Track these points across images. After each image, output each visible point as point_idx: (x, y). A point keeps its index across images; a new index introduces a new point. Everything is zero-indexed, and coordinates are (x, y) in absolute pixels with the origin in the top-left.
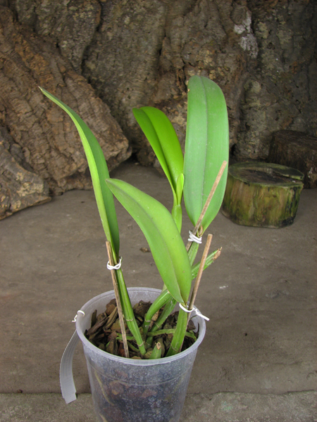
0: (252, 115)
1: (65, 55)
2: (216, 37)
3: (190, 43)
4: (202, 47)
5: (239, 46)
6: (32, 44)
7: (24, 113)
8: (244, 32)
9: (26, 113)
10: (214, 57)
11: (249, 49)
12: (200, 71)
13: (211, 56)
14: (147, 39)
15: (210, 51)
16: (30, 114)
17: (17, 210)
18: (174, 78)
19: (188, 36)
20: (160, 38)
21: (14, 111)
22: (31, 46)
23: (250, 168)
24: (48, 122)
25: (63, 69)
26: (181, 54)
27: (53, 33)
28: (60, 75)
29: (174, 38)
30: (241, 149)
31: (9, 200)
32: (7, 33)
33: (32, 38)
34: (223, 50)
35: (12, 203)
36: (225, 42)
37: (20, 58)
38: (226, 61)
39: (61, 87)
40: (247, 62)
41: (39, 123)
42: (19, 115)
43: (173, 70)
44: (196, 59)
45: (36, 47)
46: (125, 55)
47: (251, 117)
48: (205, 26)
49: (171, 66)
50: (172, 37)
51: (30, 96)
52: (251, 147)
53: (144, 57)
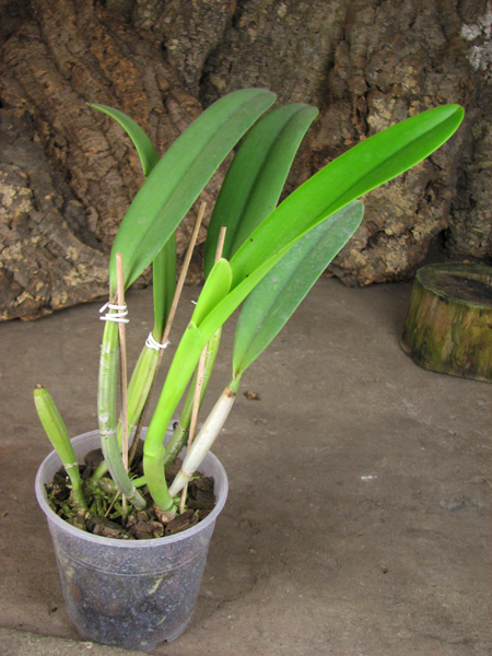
0: (482, 183)
1: (173, 63)
2: (426, 43)
3: (382, 52)
4: (401, 61)
5: (468, 61)
6: (120, 42)
7: (95, 151)
8: (479, 36)
9: (99, 152)
10: (421, 79)
11: (485, 68)
12: (393, 101)
13: (414, 77)
14: (313, 43)
15: (415, 67)
16: (105, 154)
17: (61, 306)
18: (349, 111)
19: (380, 41)
20: (335, 43)
21: (80, 147)
22: (117, 45)
23: (458, 273)
24: (132, 169)
25: (164, 85)
26: (363, 70)
27: (157, 26)
28: (158, 93)
29: (356, 43)
30: (459, 239)
31: (50, 289)
32: (82, 22)
33: (122, 32)
34: (439, 67)
35: (53, 295)
36: (443, 53)
37: (97, 63)
38: (441, 87)
39: (158, 114)
40: (479, 91)
41: (119, 169)
42: (87, 154)
43: (348, 96)
44: (389, 81)
45: (125, 46)
46: (275, 69)
47: (480, 186)
48: (411, 25)
49: (346, 90)
50: (352, 42)
51: (107, 124)
52: (474, 237)
53: (305, 72)
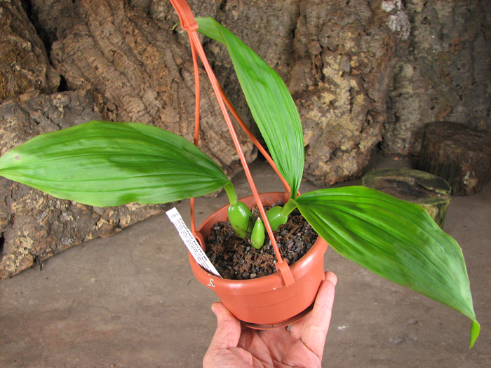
0: (403, 104)
1: (183, 42)
2: (359, 16)
3: (329, 24)
4: (342, 29)
5: (387, 26)
6: (145, 33)
7: (136, 111)
8: (394, 9)
9: (138, 112)
10: (357, 40)
11: (399, 29)
12: (340, 57)
13: (353, 40)
14: (278, 18)
15: (353, 33)
16: (143, 112)
17: (127, 225)
18: (309, 66)
19: (327, 16)
20: (293, 16)
21: (126, 110)
22: (143, 35)
24: (163, 123)
25: (179, 61)
26: (318, 36)
27: (169, 17)
28: (176, 67)
29: (310, 17)
30: (390, 143)
31: (118, 214)
32: (117, 21)
33: (145, 26)
34: (369, 31)
35: (121, 218)
36: (371, 21)
37: (130, 50)
38: (371, 45)
39: (177, 83)
40: (397, 45)
41: (154, 123)
42: (130, 115)
43: (308, 55)
44: (335, 43)
45: (149, 36)
46: (253, 37)
47: (401, 107)
48: (347, 3)
49: (307, 52)
50: (308, 16)
51: (142, 92)
52: (400, 141)
53: (274, 39)
